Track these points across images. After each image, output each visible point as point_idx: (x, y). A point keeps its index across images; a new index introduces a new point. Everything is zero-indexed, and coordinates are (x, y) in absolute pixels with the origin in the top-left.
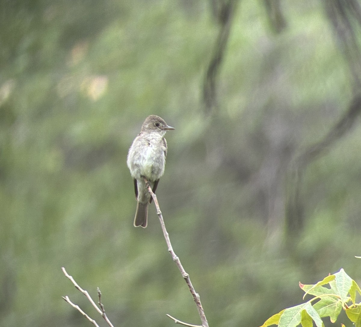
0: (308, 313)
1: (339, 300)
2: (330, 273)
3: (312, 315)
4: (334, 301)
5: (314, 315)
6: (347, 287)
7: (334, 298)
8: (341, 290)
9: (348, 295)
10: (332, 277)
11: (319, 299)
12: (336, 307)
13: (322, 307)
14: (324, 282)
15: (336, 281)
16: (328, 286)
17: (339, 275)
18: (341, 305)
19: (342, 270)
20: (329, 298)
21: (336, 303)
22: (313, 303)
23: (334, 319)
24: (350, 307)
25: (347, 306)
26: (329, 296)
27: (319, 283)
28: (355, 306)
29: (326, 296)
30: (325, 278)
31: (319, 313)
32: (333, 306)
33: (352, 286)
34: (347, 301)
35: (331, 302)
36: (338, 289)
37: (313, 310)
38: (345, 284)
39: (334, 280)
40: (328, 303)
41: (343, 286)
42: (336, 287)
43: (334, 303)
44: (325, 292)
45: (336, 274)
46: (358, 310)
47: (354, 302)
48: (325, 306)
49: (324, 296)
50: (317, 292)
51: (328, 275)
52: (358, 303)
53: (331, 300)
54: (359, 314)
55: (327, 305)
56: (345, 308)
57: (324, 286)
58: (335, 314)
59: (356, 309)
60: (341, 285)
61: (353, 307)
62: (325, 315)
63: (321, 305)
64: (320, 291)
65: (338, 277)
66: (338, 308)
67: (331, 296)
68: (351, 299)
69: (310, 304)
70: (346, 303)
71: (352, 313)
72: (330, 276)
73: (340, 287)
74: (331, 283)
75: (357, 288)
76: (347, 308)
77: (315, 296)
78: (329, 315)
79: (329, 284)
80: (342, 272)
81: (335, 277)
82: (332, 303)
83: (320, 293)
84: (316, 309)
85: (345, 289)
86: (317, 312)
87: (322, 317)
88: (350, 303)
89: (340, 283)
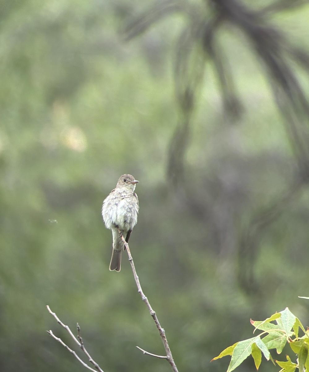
0: (257, 345)
1: (284, 334)
2: (277, 312)
3: (261, 348)
4: (280, 335)
5: (263, 347)
6: (291, 323)
7: (280, 332)
8: (286, 326)
9: (292, 330)
10: (278, 315)
11: (267, 334)
12: (281, 341)
13: (269, 341)
14: (271, 319)
15: (282, 318)
16: (275, 322)
17: (284, 313)
18: (286, 339)
19: (287, 308)
20: (276, 333)
21: (282, 337)
22: (262, 337)
23: (280, 350)
24: (293, 341)
25: (291, 340)
26: (275, 331)
27: (267, 319)
28: (298, 340)
29: (273, 331)
30: (272, 316)
31: (267, 345)
32: (279, 340)
33: (296, 322)
34: (291, 335)
35: (277, 336)
36: (283, 325)
37: (262, 343)
38: (289, 320)
39: (280, 318)
40: (275, 337)
41: (288, 322)
42: (282, 323)
43: (280, 337)
44: (272, 328)
45: (281, 312)
46: (301, 343)
47: (297, 336)
48: (272, 339)
49: (272, 331)
50: (266, 328)
51: (275, 313)
52: (301, 337)
53: (277, 335)
54: (301, 346)
55: (274, 339)
56: (289, 341)
57: (271, 322)
58: (280, 346)
59: (299, 343)
60: (286, 321)
61: (296, 340)
62: (272, 348)
63: (269, 339)
64: (269, 327)
65: (284, 314)
66: (283, 341)
67: (277, 331)
68: (295, 334)
69: (260, 338)
70: (290, 337)
71: (295, 346)
72: (276, 314)
73: (285, 323)
74: (277, 320)
75: (299, 324)
76: (291, 341)
77: (264, 331)
78: (276, 347)
79: (275, 321)
80: (287, 310)
81: (281, 314)
82: (279, 337)
83: (268, 328)
84: (265, 342)
85: (289, 324)
86: (265, 345)
87: (269, 349)
88: (293, 337)
89: (285, 319)
